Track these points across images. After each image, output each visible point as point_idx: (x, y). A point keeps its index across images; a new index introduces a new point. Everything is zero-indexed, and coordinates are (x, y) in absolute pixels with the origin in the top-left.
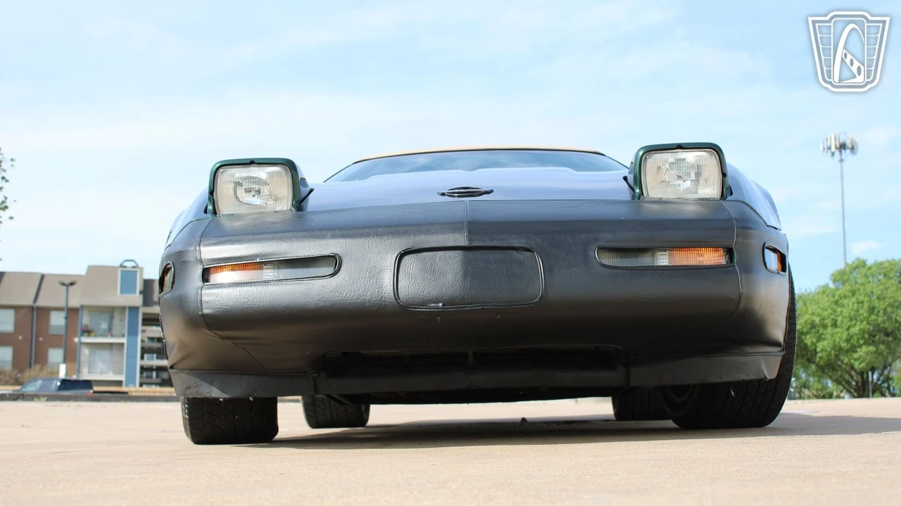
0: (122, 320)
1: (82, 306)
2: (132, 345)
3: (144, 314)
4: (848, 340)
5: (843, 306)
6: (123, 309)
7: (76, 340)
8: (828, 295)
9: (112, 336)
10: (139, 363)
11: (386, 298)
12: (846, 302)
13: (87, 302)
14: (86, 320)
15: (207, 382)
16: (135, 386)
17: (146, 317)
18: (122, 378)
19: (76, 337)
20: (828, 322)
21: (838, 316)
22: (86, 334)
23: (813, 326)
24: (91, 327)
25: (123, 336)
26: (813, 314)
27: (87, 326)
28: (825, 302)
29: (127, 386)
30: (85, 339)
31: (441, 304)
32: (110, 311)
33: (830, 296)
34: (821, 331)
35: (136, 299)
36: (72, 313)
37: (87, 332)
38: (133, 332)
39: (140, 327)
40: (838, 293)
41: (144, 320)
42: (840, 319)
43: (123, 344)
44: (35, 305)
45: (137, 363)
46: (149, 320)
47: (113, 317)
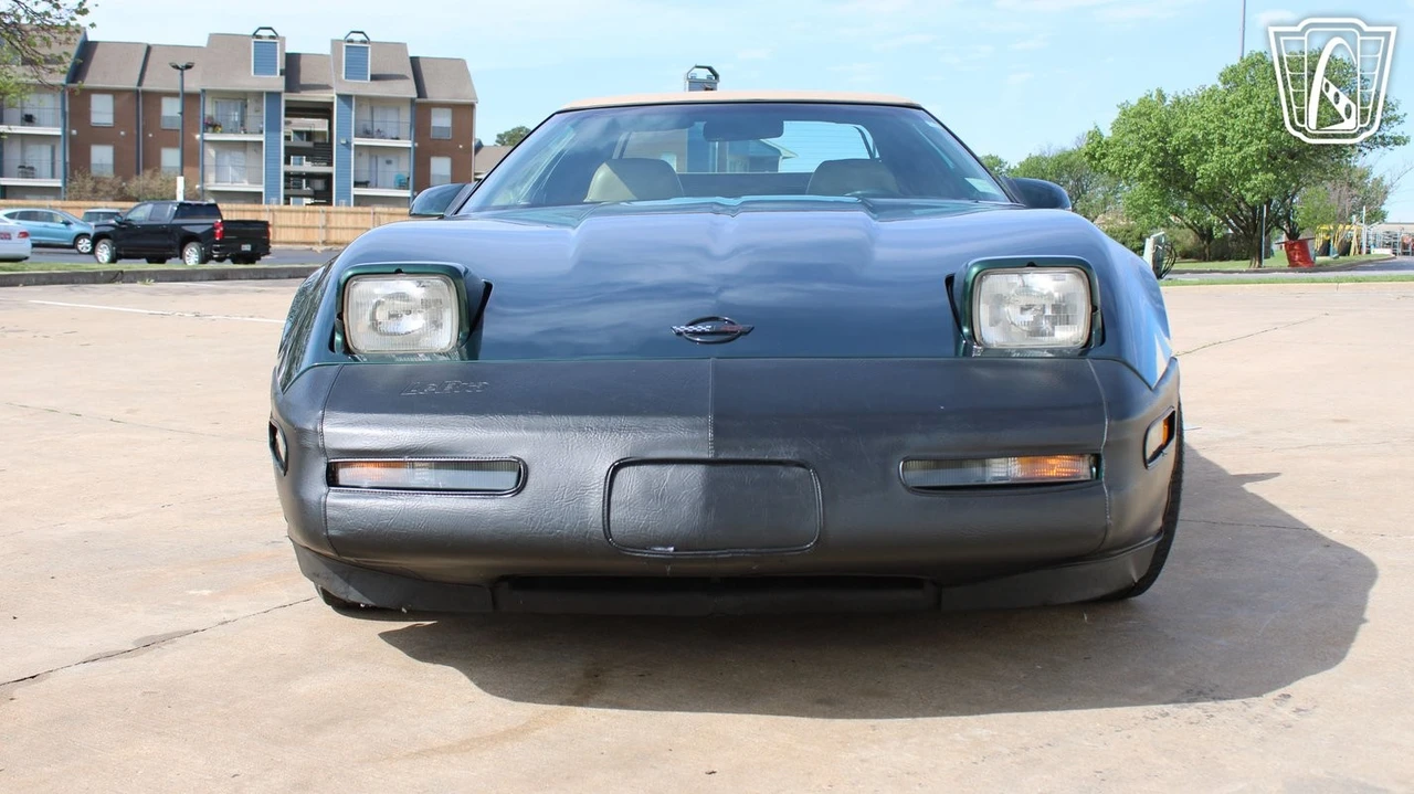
0: (259, 110)
1: (204, 91)
2: (273, 145)
3: (287, 101)
4: (1240, 165)
5: (1236, 117)
6: (259, 94)
7: (198, 136)
8: (1214, 102)
9: (246, 132)
10: (283, 168)
11: (592, 533)
12: (1239, 111)
13: (208, 87)
14: (210, 110)
15: (341, 577)
16: (278, 203)
17: (289, 106)
18: (261, 188)
19: (198, 132)
20: (1215, 137)
21: (1227, 130)
22: (210, 129)
23: (1194, 141)
24: (218, 119)
25: (261, 132)
26: (1195, 126)
27: (211, 118)
28: (1211, 109)
29: (268, 202)
30: (209, 136)
31: (672, 549)
32: (242, 98)
33: (1218, 102)
34: (1204, 149)
35: (276, 82)
36: (191, 100)
37: (213, 126)
38: (273, 126)
39: (283, 119)
40: (1229, 99)
41: (287, 109)
42: (1230, 134)
43: (261, 142)
44: (140, 89)
45: (280, 169)
46: (295, 110)
47: (246, 106)
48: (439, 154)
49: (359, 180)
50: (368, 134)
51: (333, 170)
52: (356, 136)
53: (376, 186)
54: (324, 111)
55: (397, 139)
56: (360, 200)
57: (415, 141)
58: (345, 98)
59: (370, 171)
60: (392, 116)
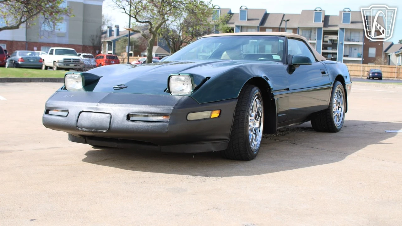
0: (315, 33)
1: (299, 27)
2: (319, 44)
3: (324, 30)
6: (315, 28)
9: (311, 40)
10: (322, 51)
13: (300, 26)
14: (300, 33)
17: (325, 32)
25: (315, 40)
32: (310, 29)
35: (321, 24)
36: (295, 30)
38: (319, 38)
39: (322, 36)
43: (315, 43)
44: (280, 27)
45: (320, 51)
46: (327, 33)
47: (311, 32)
48: (372, 47)
49: (345, 55)
50: (349, 40)
51: (337, 52)
52: (345, 41)
53: (351, 57)
54: (335, 33)
55: (358, 42)
56: (345, 61)
57: (364, 43)
58: (342, 29)
59: (349, 52)
60: (357, 35)
